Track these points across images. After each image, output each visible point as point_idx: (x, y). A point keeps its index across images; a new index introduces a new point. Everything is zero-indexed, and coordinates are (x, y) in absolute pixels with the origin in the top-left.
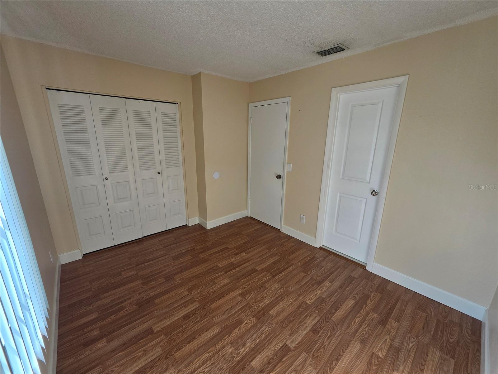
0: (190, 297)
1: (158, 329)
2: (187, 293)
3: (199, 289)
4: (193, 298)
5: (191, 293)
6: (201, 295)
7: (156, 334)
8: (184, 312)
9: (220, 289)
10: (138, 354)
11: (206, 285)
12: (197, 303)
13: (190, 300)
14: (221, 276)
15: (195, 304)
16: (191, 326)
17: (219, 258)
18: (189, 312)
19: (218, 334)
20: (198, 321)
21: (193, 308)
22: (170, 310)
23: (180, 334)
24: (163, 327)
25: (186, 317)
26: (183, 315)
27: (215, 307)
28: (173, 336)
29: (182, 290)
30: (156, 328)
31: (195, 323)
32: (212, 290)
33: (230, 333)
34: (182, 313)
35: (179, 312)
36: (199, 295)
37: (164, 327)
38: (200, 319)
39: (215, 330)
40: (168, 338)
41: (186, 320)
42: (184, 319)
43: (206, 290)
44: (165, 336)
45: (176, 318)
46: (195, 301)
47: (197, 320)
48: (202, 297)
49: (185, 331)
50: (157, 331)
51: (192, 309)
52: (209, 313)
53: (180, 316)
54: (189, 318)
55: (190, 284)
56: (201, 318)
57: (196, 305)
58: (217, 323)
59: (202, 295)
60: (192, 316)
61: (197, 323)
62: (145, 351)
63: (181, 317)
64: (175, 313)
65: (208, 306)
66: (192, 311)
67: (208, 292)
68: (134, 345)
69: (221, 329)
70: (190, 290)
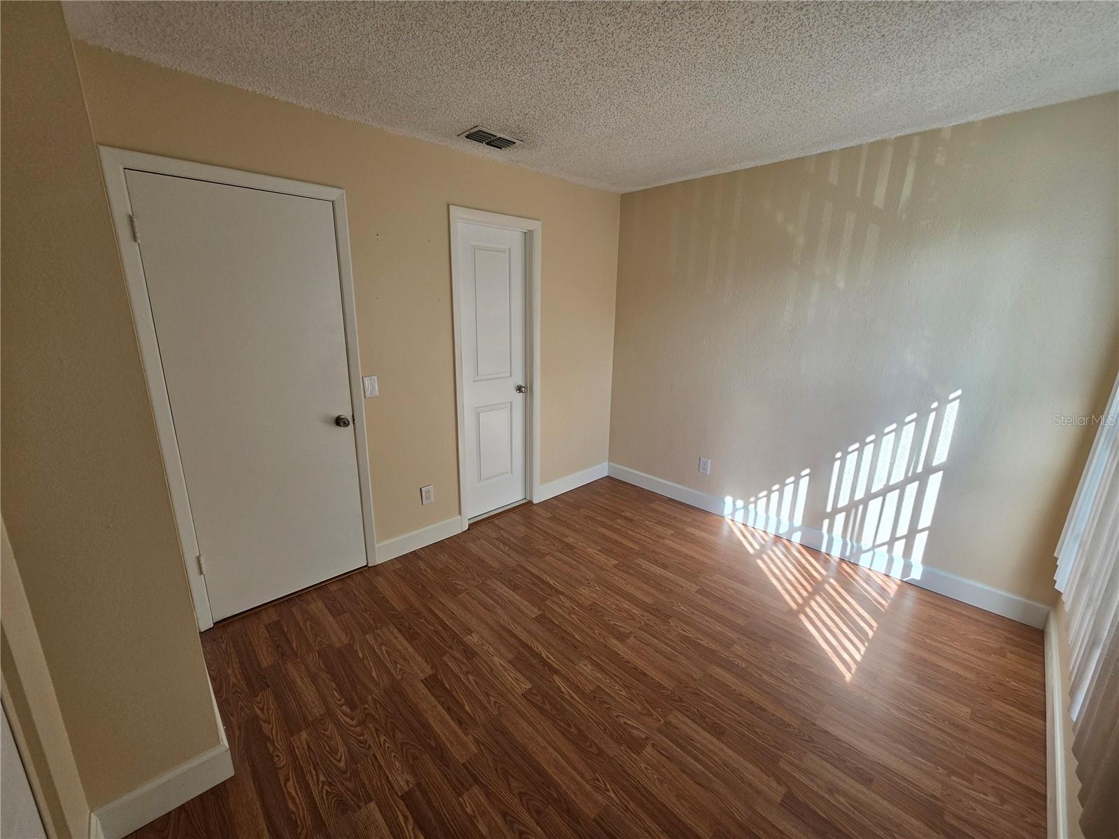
0: (659, 738)
1: (774, 784)
2: (649, 749)
3: (625, 723)
4: (660, 731)
5: (647, 738)
6: (644, 715)
7: (787, 787)
8: (704, 738)
9: (613, 676)
10: (846, 804)
11: (608, 709)
12: (671, 718)
13: (666, 736)
14: (567, 680)
15: (674, 721)
16: (730, 714)
17: (488, 695)
18: (702, 727)
19: (722, 667)
20: (716, 705)
21: (689, 721)
22: (716, 775)
23: (758, 730)
24: (765, 776)
25: (717, 731)
26: (714, 740)
27: (668, 680)
28: (769, 743)
29: (643, 765)
30: (777, 792)
31: (721, 709)
32: (624, 693)
33: (713, 651)
34: (712, 743)
35: (711, 751)
36: (647, 719)
37: (763, 771)
38: (707, 702)
39: (718, 671)
40: (780, 753)
41: (724, 727)
42: (723, 733)
43: (626, 705)
44: (779, 760)
45: (730, 752)
46: (668, 723)
47: (712, 706)
48: (651, 710)
49: (747, 723)
50: (781, 785)
51: (690, 725)
52: (686, 687)
53: (722, 746)
54: (716, 723)
55: (613, 749)
56: (705, 700)
57: (677, 718)
58: (704, 671)
59: (645, 712)
60: (709, 718)
61: (720, 705)
62: (830, 791)
63: (723, 742)
64: (718, 760)
65: (669, 692)
66: (695, 722)
67: (632, 700)
68: (839, 826)
69: (711, 663)
70: (636, 745)
